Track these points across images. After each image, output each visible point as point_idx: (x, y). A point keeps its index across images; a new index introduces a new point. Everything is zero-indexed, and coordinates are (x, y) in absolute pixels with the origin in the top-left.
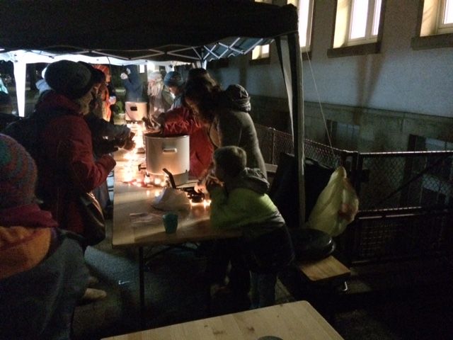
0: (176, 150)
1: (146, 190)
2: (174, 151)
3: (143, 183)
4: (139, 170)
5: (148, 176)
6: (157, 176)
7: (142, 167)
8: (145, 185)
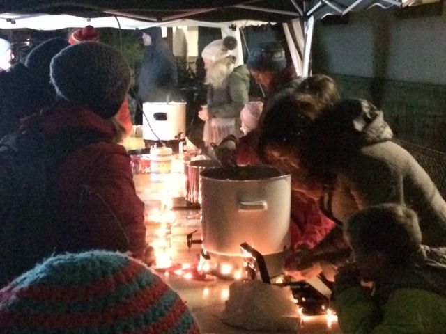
0: (265, 204)
1: (203, 287)
2: (261, 207)
3: (195, 271)
4: (189, 244)
5: (207, 257)
6: (226, 259)
7: (194, 238)
8: (200, 277)
